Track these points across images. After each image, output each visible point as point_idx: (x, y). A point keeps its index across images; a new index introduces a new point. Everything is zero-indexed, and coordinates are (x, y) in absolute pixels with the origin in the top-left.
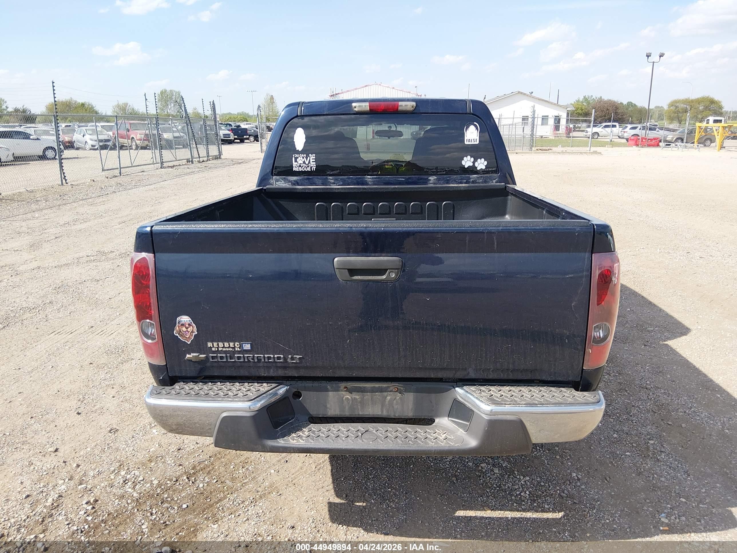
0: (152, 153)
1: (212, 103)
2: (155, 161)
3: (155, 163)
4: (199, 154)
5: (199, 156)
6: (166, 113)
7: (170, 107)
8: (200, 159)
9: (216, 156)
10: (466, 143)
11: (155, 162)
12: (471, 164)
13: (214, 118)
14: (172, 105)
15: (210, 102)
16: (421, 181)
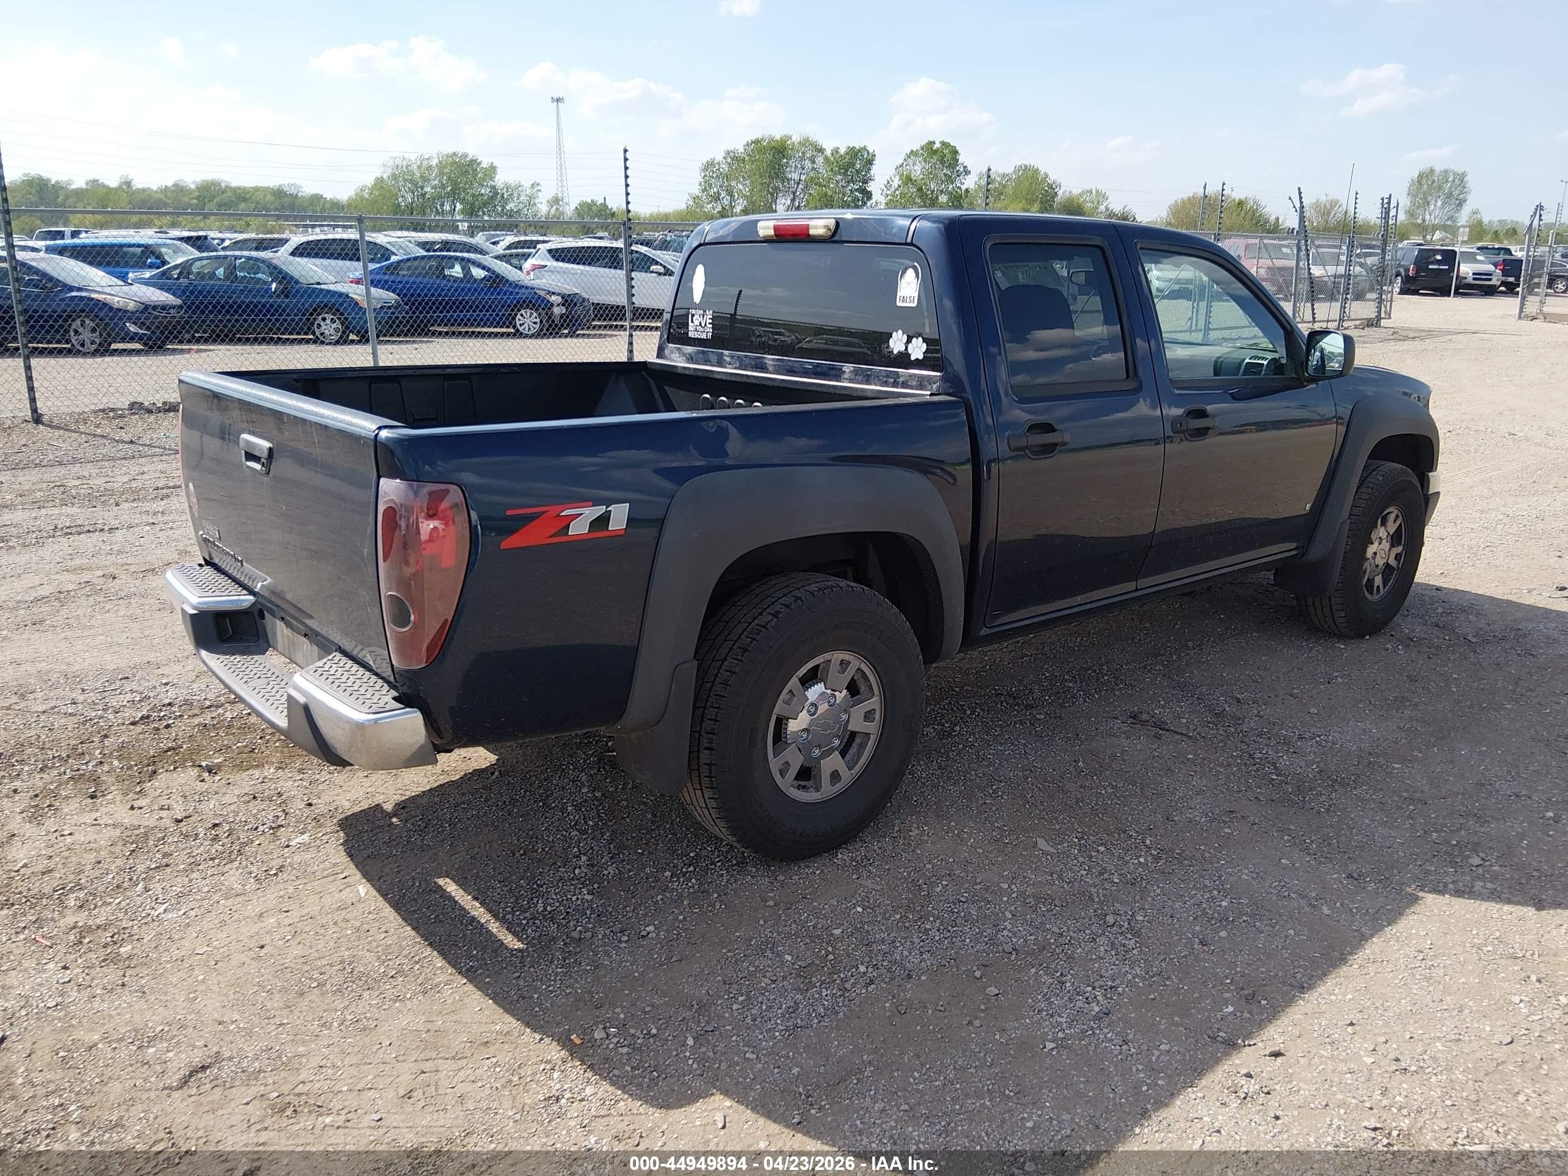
0: (1193, 307)
1: (1386, 201)
2: (1194, 326)
3: (1193, 331)
4: (1314, 314)
5: (1314, 318)
6: (1420, 221)
7: (1432, 207)
8: (1316, 324)
9: (1369, 320)
10: (898, 304)
11: (1194, 328)
12: (903, 348)
13: (1382, 236)
14: (1439, 203)
15: (1383, 199)
16: (833, 372)
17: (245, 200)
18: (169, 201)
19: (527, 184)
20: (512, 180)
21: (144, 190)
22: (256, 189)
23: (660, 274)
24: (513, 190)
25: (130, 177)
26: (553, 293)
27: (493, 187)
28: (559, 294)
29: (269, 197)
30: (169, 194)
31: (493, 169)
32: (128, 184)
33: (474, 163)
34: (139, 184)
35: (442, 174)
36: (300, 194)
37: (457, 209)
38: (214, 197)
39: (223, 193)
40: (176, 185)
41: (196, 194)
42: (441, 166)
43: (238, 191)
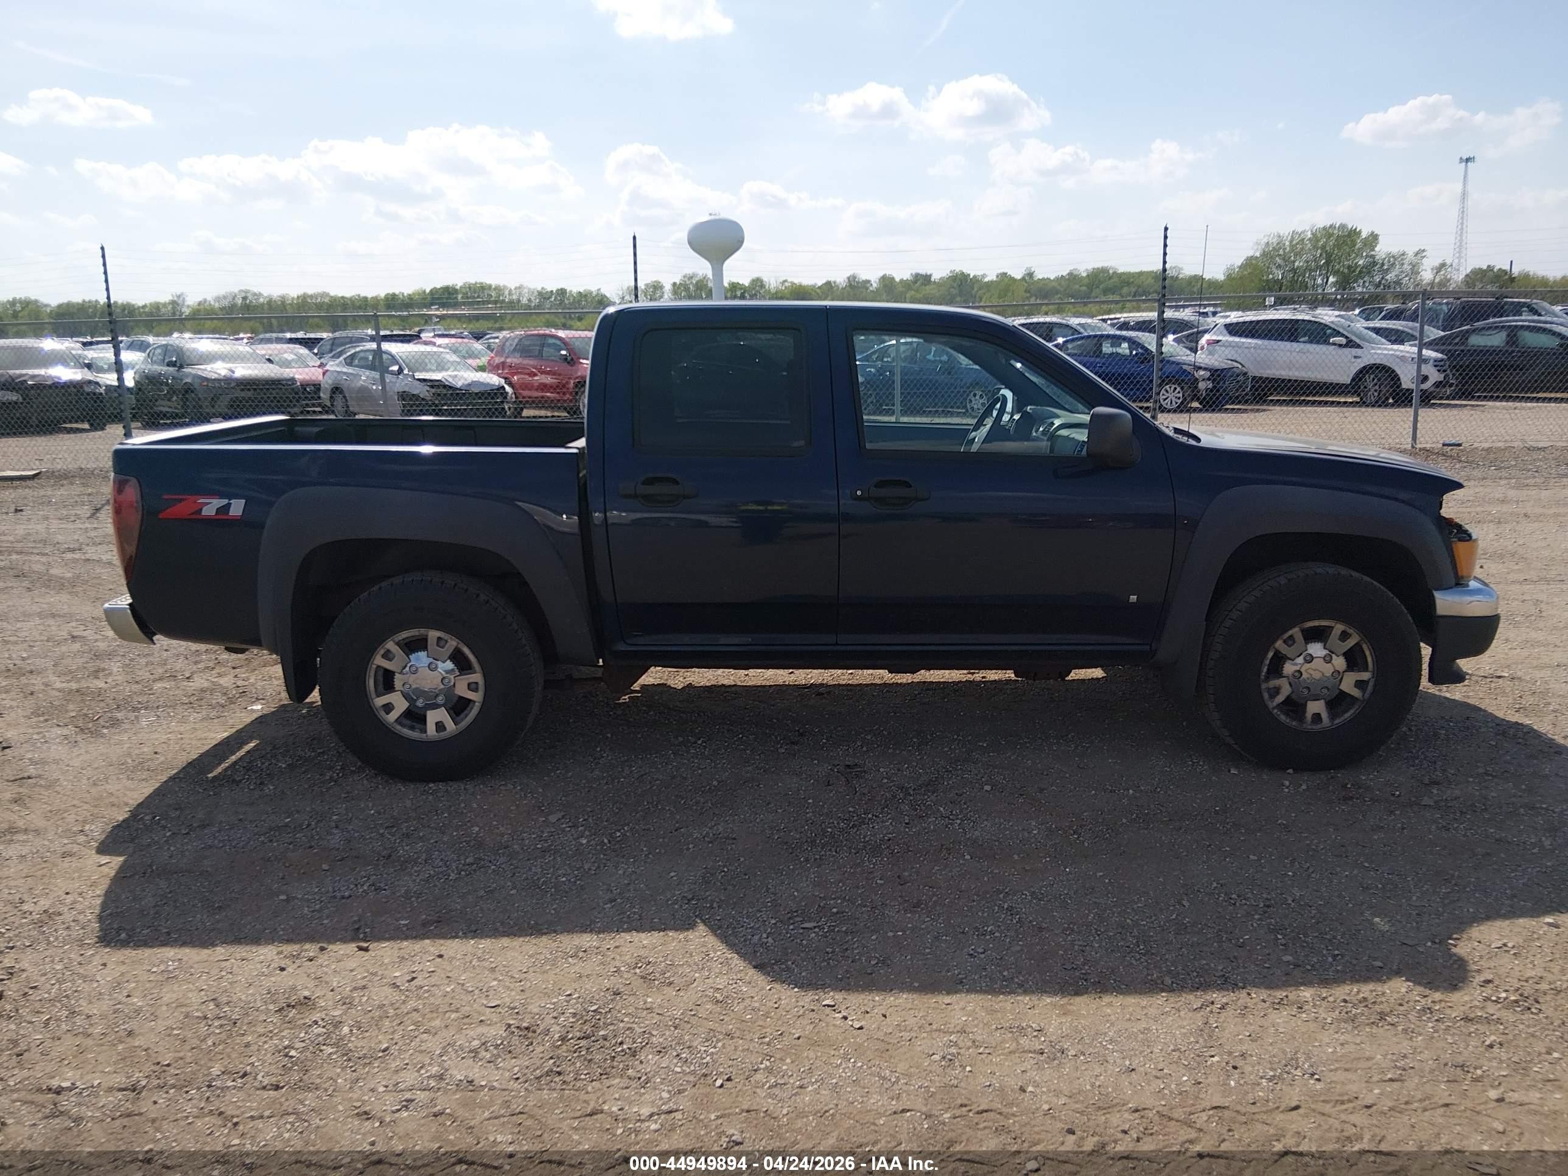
17: (1128, 284)
18: (1062, 289)
19: (1410, 253)
20: (1395, 250)
21: (1043, 279)
22: (1141, 273)
23: (1340, 346)
24: (1395, 259)
25: (1033, 270)
26: (1200, 368)
27: (1373, 257)
28: (1205, 369)
29: (1150, 281)
30: (1063, 283)
31: (1374, 238)
32: (1031, 275)
33: (1354, 233)
34: (1039, 275)
35: (1315, 247)
36: (1181, 276)
37: (1329, 283)
38: (1101, 282)
39: (1110, 278)
40: (1070, 274)
41: (1086, 281)
42: (1315, 238)
43: (1123, 277)
